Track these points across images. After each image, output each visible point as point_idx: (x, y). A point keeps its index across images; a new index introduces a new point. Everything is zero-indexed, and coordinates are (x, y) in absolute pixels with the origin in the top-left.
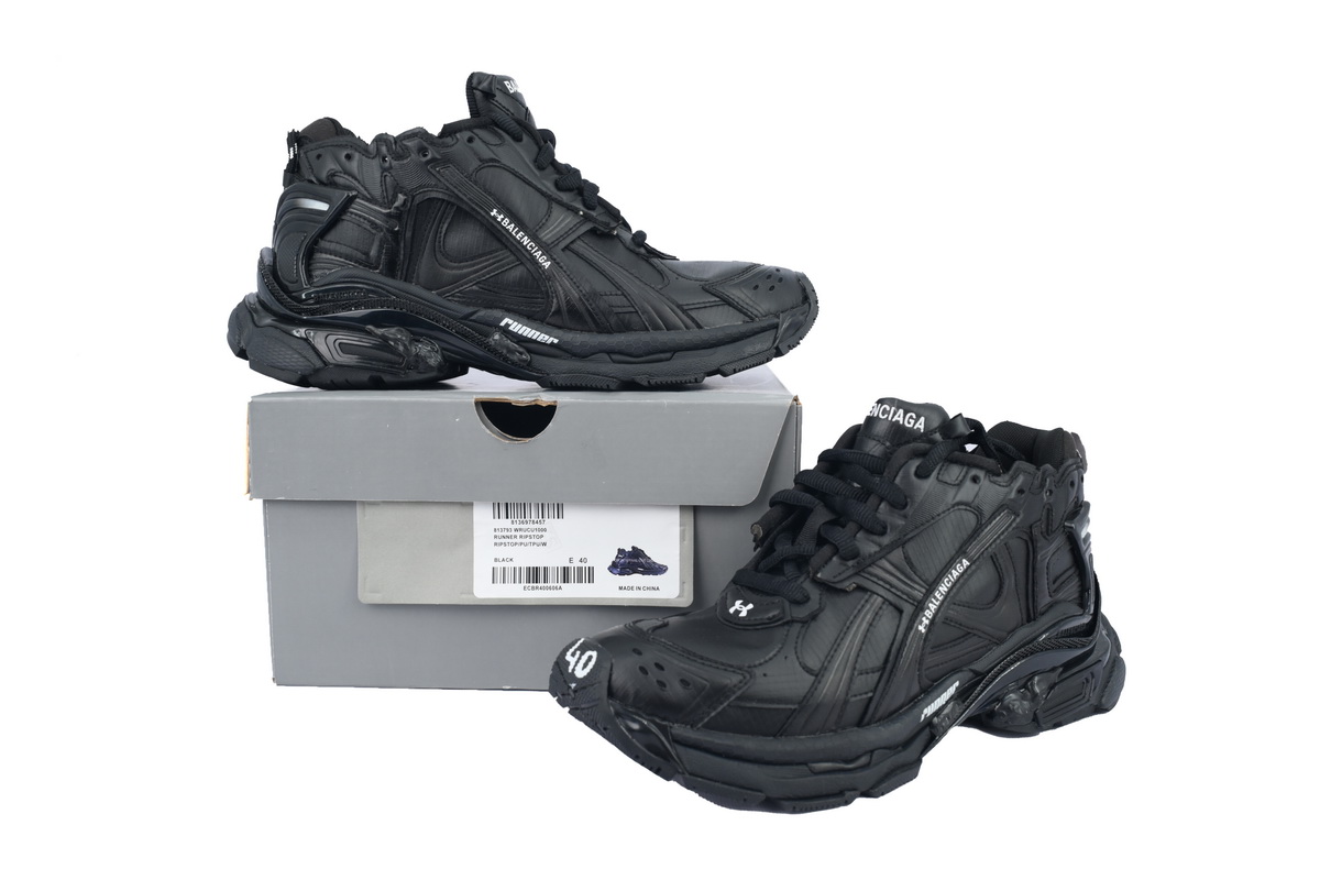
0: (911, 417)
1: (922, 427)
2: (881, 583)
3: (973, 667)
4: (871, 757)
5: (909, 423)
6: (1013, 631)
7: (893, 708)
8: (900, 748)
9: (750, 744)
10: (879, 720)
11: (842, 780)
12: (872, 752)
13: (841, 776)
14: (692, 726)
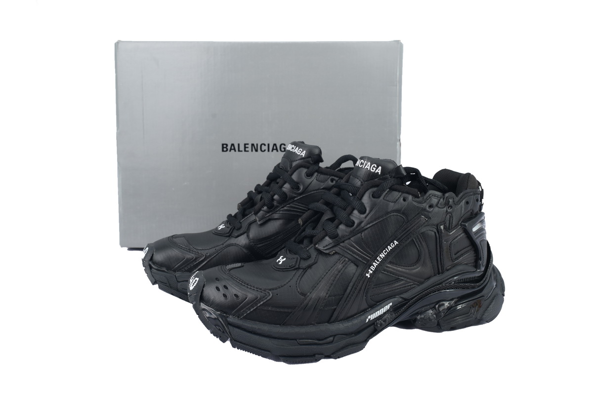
0: (374, 167)
1: (380, 172)
2: (348, 251)
3: (402, 296)
4: (334, 338)
5: (373, 169)
6: (429, 278)
7: (349, 315)
8: (353, 335)
9: (265, 328)
10: (341, 320)
11: (315, 348)
12: (335, 336)
13: (315, 347)
14: (238, 317)
